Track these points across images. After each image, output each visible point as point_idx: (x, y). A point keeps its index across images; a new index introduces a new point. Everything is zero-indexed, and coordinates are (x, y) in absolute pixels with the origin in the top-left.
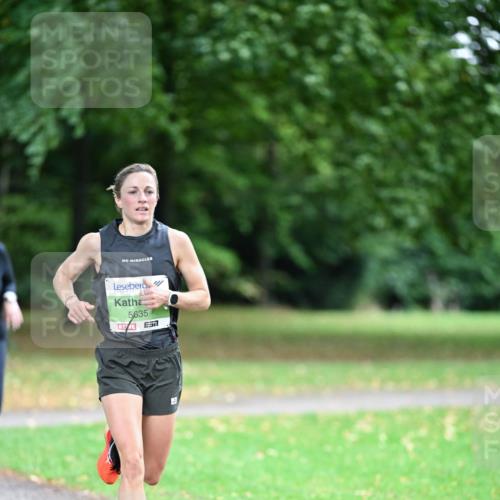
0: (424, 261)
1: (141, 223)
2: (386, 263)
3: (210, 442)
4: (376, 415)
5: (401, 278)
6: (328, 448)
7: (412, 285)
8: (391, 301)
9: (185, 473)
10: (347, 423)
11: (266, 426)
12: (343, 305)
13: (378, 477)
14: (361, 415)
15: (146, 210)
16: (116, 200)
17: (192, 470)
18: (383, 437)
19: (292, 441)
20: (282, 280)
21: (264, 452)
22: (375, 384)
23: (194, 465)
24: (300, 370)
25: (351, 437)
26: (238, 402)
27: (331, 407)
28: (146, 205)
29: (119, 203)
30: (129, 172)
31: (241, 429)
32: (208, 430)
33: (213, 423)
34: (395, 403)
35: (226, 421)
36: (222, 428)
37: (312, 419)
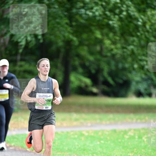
0: (150, 82)
1: (46, 75)
2: (138, 82)
3: (83, 138)
4: (135, 130)
5: (142, 87)
6: (120, 140)
7: (146, 89)
8: (139, 94)
9: (75, 148)
10: (125, 132)
11: (100, 133)
12: (124, 96)
13: (135, 149)
14: (130, 130)
15: (47, 71)
16: (38, 69)
17: (77, 147)
18: (137, 137)
19: (108, 138)
20: (105, 88)
21: (100, 142)
22: (134, 120)
23: (78, 146)
24: (111, 116)
25: (127, 137)
26: (92, 126)
27: (121, 127)
28: (47, 70)
29: (39, 70)
30: (42, 60)
31: (92, 134)
32: (82, 135)
33: (84, 133)
34: (140, 126)
35: (88, 132)
36: (87, 134)
37: (115, 131)
